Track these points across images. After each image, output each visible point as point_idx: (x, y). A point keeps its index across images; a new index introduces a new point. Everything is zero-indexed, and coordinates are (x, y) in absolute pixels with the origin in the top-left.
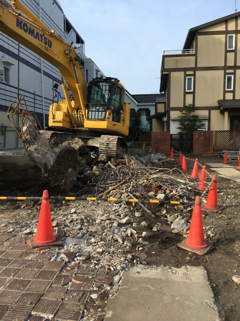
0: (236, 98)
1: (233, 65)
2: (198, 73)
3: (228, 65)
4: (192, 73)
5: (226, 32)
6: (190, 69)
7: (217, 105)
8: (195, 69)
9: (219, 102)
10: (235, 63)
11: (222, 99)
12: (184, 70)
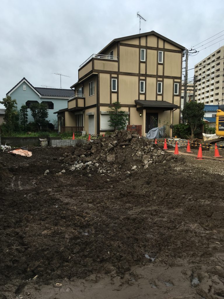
0: (147, 99)
1: (144, 73)
2: (120, 77)
3: (141, 73)
4: (116, 76)
5: (140, 47)
6: (115, 73)
7: (134, 104)
8: (118, 73)
9: (136, 101)
10: (146, 72)
11: (137, 99)
12: (110, 73)
